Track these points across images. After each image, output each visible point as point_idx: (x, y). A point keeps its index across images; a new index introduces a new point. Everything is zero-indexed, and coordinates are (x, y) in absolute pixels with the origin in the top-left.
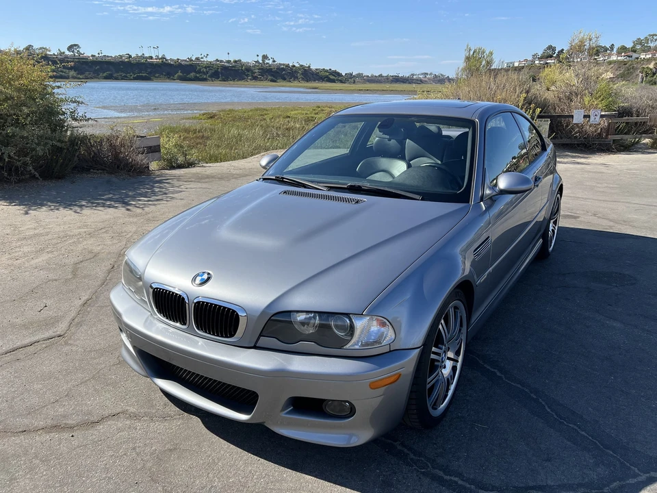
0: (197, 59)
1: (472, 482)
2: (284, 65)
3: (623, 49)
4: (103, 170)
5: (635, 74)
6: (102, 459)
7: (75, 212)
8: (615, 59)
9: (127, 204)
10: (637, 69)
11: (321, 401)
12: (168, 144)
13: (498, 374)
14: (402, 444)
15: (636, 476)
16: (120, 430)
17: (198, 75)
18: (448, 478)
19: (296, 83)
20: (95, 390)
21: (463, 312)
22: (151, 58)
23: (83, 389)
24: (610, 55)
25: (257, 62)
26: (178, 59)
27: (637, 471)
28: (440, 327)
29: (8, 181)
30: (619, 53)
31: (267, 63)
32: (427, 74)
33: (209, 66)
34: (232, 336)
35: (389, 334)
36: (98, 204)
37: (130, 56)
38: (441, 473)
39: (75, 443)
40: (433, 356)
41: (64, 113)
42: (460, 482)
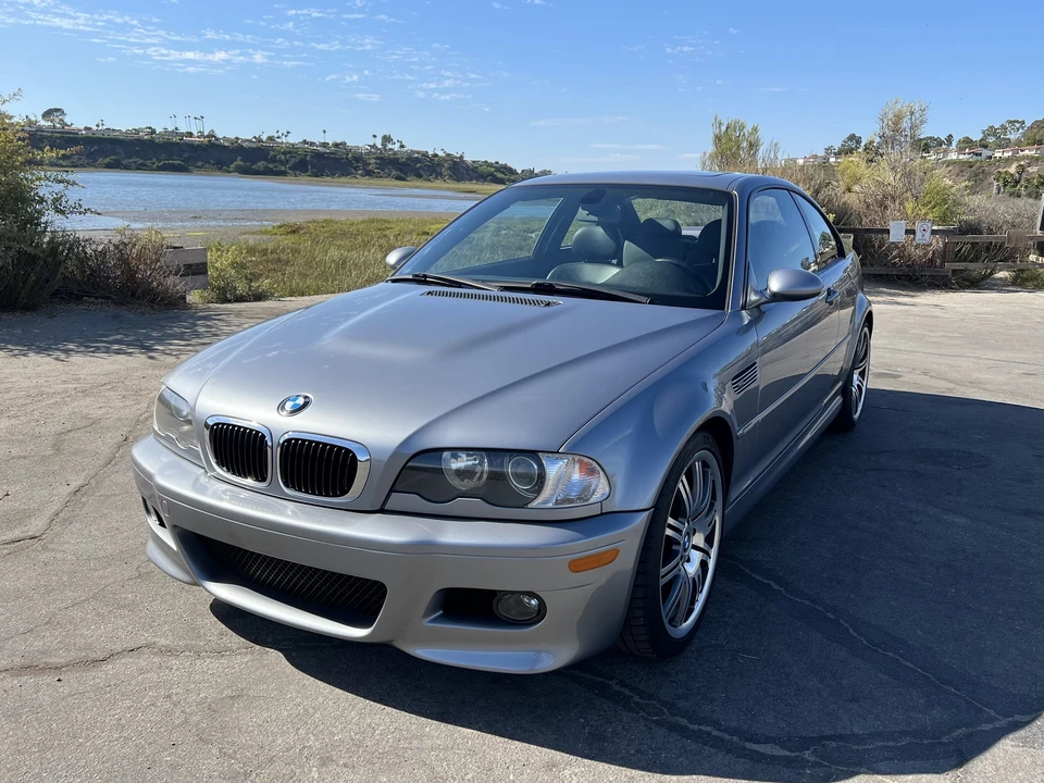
0: (271, 139)
1: (735, 732)
2: (418, 152)
3: (967, 142)
4: (108, 298)
5: (986, 183)
6: (112, 712)
7: (57, 359)
8: (955, 157)
9: (149, 349)
10: (990, 174)
11: (491, 595)
12: (219, 262)
13: (775, 587)
14: (622, 684)
15: (991, 720)
16: (141, 671)
17: (271, 166)
18: (696, 727)
19: (438, 183)
20: (98, 614)
21: (716, 474)
22: (191, 134)
23: (76, 613)
24: (946, 152)
25: (374, 146)
26: (237, 138)
27: (992, 713)
28: (680, 486)
30: (960, 149)
31: (391, 149)
33: (291, 151)
34: (344, 492)
35: (600, 486)
36: (98, 348)
37: (153, 132)
38: (684, 722)
39: (64, 689)
40: (669, 532)
41: (42, 200)
42: (715, 733)
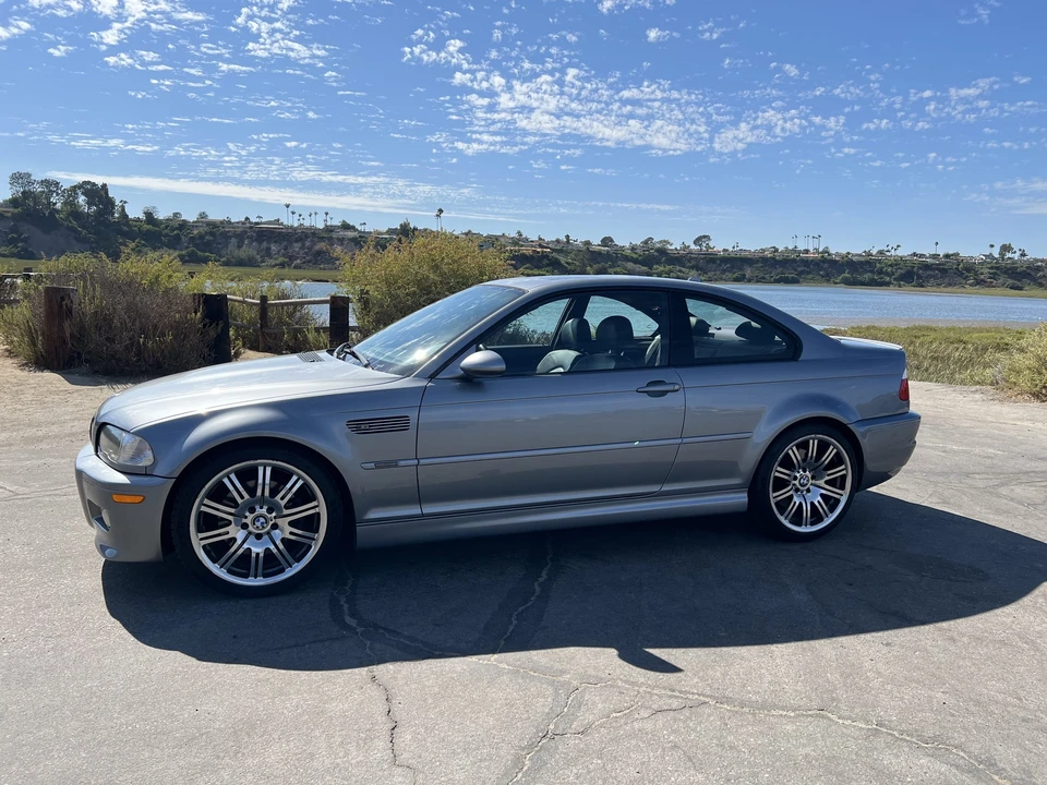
0: (881, 252)
17: (876, 277)
22: (807, 251)
25: (989, 256)
31: (1010, 258)
33: (898, 263)
37: (776, 250)
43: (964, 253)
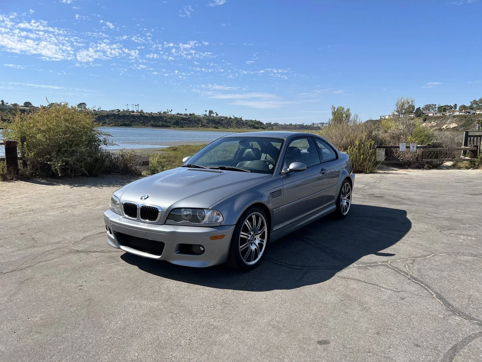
0: (165, 113)
2: (223, 117)
3: (463, 107)
5: (473, 125)
8: (458, 114)
10: (475, 121)
12: (153, 161)
13: (312, 243)
17: (164, 124)
19: (232, 129)
22: (133, 112)
24: (454, 112)
25: (206, 115)
26: (151, 113)
29: (70, 177)
30: (460, 111)
31: (212, 116)
32: (324, 123)
33: (172, 117)
37: (119, 111)
41: (100, 141)
43: (196, 114)
